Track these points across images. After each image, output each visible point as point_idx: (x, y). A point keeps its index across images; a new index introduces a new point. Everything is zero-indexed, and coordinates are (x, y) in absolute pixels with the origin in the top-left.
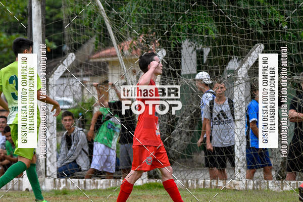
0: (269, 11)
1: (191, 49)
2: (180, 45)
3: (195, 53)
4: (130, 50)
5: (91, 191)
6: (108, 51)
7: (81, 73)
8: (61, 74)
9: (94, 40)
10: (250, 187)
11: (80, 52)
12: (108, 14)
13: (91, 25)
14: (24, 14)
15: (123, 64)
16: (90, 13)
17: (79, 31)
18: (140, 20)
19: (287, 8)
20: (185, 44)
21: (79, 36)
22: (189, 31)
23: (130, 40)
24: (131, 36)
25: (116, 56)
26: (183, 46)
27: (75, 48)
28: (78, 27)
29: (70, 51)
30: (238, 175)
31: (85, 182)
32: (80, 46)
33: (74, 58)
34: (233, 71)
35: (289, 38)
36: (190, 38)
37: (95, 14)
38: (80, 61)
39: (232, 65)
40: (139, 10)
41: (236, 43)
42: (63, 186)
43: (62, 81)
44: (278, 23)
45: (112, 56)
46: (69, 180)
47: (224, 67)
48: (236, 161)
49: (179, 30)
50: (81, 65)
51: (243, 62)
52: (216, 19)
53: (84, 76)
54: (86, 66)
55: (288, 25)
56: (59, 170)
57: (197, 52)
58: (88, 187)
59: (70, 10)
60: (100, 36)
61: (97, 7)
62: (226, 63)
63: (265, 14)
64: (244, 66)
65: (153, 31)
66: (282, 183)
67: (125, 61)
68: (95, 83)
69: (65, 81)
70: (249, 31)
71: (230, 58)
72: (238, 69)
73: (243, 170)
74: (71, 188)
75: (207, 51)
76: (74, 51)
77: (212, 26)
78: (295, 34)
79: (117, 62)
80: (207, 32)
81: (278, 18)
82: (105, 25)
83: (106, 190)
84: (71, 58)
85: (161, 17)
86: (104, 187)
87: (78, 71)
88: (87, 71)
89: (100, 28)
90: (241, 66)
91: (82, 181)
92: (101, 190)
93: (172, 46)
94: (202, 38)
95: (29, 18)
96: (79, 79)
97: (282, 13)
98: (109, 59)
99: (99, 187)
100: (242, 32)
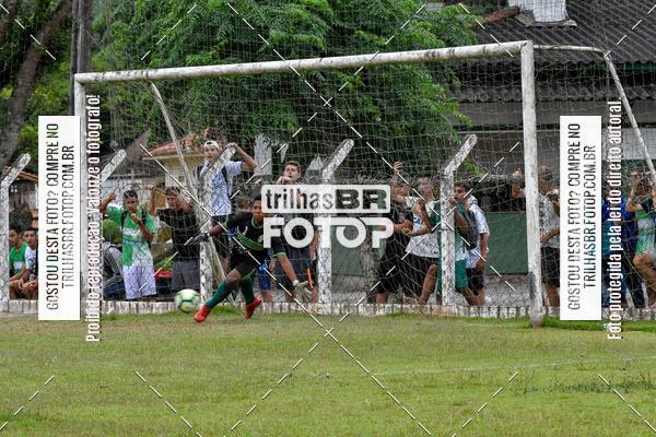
0: (359, 100)
1: (266, 144)
2: (253, 141)
3: (270, 149)
4: (192, 147)
5: (145, 316)
6: (166, 147)
7: (133, 174)
8: (108, 175)
9: (148, 133)
10: (337, 311)
11: (130, 148)
12: (166, 103)
13: (145, 116)
14: (64, 102)
15: (183, 163)
16: (145, 103)
17: (130, 124)
18: (204, 110)
19: (382, 97)
20: (260, 139)
21: (130, 129)
22: (264, 124)
23: (191, 134)
24: (193, 130)
25: (176, 153)
26: (256, 141)
27: (126, 144)
28: (129, 119)
29: (119, 148)
30: (323, 297)
31: (137, 305)
32: (132, 140)
33: (124, 156)
34: (316, 173)
35: (384, 132)
36: (265, 132)
37: (149, 103)
38: (131, 159)
39: (315, 165)
40: (203, 98)
41: (320, 138)
42: (111, 309)
43: (109, 183)
44: (370, 115)
45: (172, 154)
46: (118, 303)
47: (305, 167)
48: (320, 281)
49: (252, 122)
50: (133, 163)
51: (329, 161)
52: (297, 110)
53: (136, 177)
54: (140, 165)
55: (383, 117)
56: (106, 291)
57: (273, 148)
58: (142, 312)
59: (120, 98)
60: (157, 129)
61: (153, 94)
62: (309, 162)
63: (355, 104)
64: (331, 165)
65: (220, 124)
66: (375, 307)
67: (185, 159)
68: (150, 186)
69: (114, 183)
70: (336, 124)
71: (313, 157)
72: (322, 170)
73: (328, 291)
74: (120, 312)
75: (284, 147)
76: (125, 148)
77: (291, 117)
78: (391, 128)
79: (177, 161)
80: (285, 124)
81: (371, 109)
82: (162, 116)
83: (163, 315)
84: (120, 156)
85: (230, 107)
86: (161, 312)
87: (129, 172)
88: (141, 170)
89: (156, 119)
90: (326, 166)
91: (133, 304)
92: (156, 315)
93: (244, 142)
94: (279, 132)
95: (70, 108)
96: (129, 181)
97: (375, 103)
98: (166, 157)
99: (154, 311)
100: (327, 125)
